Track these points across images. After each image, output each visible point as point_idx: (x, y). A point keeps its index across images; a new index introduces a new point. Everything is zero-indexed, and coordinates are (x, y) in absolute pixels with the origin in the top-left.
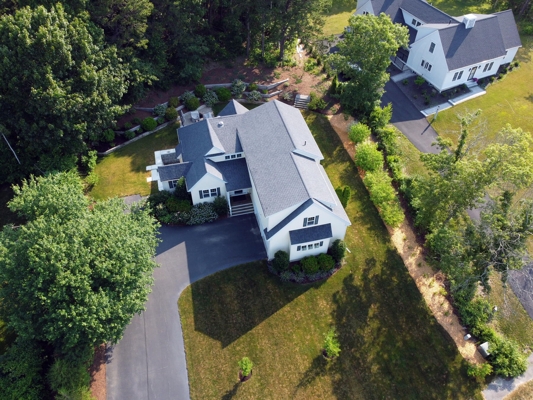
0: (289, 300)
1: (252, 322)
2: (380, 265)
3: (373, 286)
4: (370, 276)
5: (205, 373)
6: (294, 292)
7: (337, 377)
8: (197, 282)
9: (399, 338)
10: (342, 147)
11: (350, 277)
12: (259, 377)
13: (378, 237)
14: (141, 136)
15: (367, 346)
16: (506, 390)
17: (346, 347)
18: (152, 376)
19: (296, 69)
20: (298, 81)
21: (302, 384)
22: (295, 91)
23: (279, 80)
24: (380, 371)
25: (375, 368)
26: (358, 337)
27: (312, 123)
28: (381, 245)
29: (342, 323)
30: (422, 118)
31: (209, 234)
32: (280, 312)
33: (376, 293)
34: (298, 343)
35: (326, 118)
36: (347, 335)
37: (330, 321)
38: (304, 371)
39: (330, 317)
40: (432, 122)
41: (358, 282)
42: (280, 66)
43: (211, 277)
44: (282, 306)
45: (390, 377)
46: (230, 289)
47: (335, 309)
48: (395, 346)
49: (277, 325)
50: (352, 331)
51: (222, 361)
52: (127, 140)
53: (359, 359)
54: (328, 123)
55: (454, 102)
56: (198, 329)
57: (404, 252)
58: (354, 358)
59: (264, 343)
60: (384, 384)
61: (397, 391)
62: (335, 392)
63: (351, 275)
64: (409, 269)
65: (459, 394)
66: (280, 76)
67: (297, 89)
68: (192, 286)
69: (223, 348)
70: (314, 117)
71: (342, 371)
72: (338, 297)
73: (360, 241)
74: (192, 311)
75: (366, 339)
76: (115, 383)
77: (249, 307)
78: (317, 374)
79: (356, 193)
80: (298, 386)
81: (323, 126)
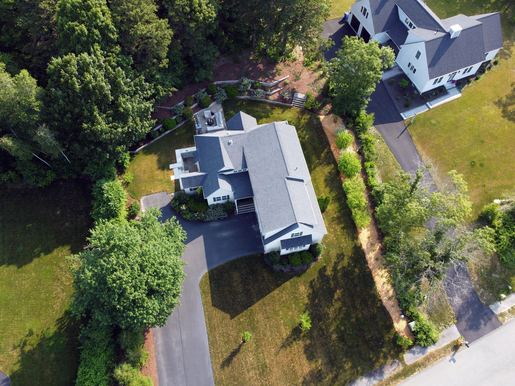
0: (278, 285)
1: (252, 301)
2: (348, 259)
3: (340, 276)
4: (339, 268)
5: (219, 337)
6: (282, 279)
7: (308, 342)
8: (213, 269)
9: (353, 315)
10: (330, 149)
11: (324, 269)
12: (255, 340)
13: (348, 235)
14: (163, 135)
15: (330, 321)
16: (421, 354)
17: (316, 321)
18: (184, 337)
19: (296, 64)
20: (297, 78)
21: (283, 346)
22: (294, 89)
23: (281, 77)
24: (337, 339)
25: (334, 336)
26: (325, 314)
27: (306, 123)
28: (351, 242)
29: (315, 303)
30: (400, 121)
31: (220, 229)
32: (272, 294)
33: (342, 281)
34: (283, 318)
35: (319, 119)
36: (318, 312)
37: (307, 301)
38: (286, 337)
39: (306, 299)
40: (408, 126)
41: (329, 272)
42: (281, 61)
43: (222, 266)
44: (273, 290)
45: (344, 343)
46: (236, 276)
47: (311, 293)
48: (350, 321)
49: (269, 304)
50: (321, 309)
51: (231, 328)
52: (153, 139)
53: (324, 329)
54: (319, 123)
55: (431, 105)
56: (214, 305)
57: (367, 248)
58: (321, 329)
59: (259, 317)
60: (339, 347)
61: (347, 353)
62: (305, 352)
63: (325, 267)
64: (369, 262)
65: (389, 356)
66: (281, 72)
67: (295, 87)
68: (209, 272)
69: (231, 319)
70: (308, 117)
71: (311, 338)
72: (314, 283)
73: (335, 239)
74: (210, 292)
75: (330, 316)
76: (160, 342)
77: (249, 290)
78: (295, 340)
79: (336, 195)
80: (281, 347)
81: (315, 127)
